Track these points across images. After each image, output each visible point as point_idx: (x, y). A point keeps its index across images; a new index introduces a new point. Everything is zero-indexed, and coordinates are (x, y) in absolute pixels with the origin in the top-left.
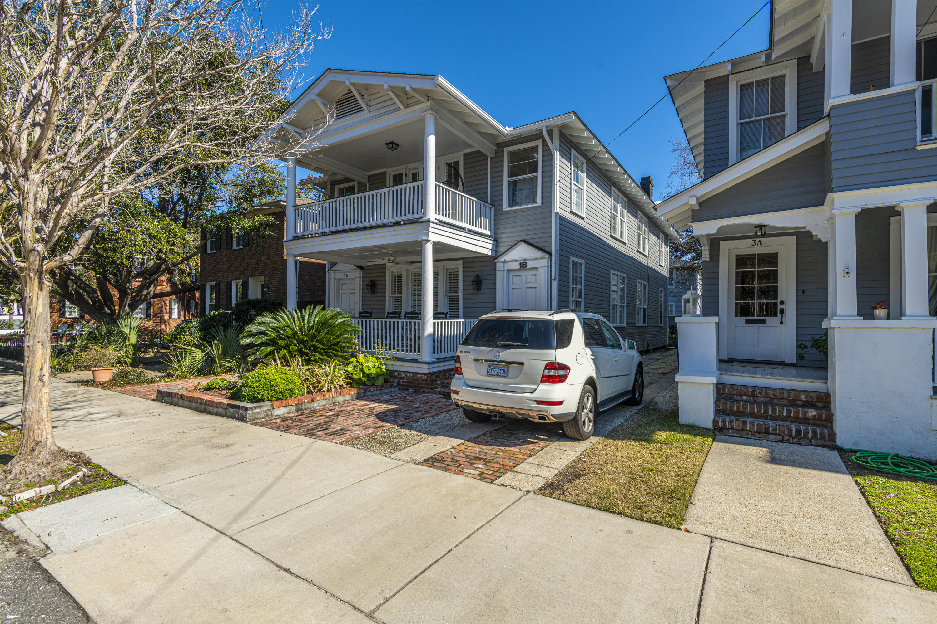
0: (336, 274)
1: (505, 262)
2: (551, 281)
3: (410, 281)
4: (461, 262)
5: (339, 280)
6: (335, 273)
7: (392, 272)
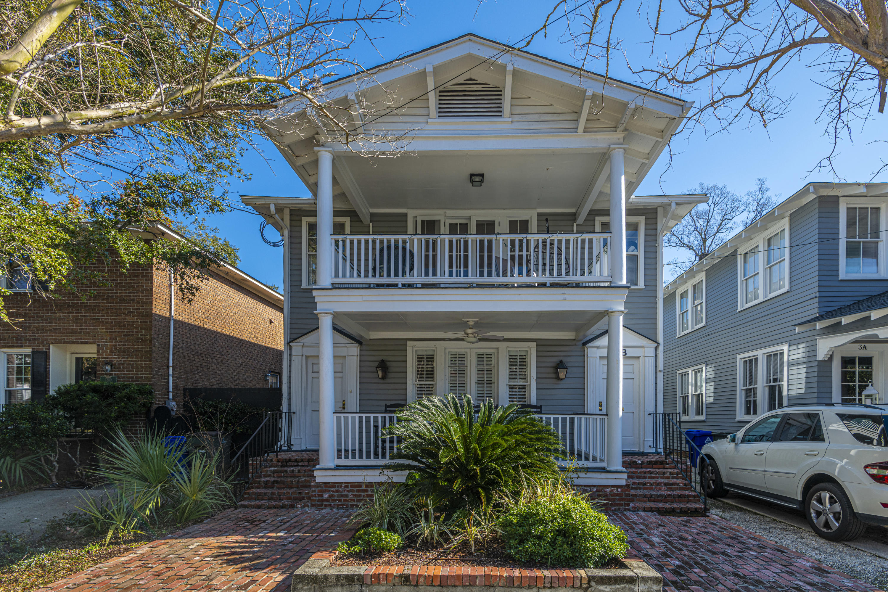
0: (304, 349)
1: (598, 347)
2: (656, 372)
3: (447, 366)
4: (535, 344)
5: (308, 357)
6: (303, 346)
7: (416, 351)
